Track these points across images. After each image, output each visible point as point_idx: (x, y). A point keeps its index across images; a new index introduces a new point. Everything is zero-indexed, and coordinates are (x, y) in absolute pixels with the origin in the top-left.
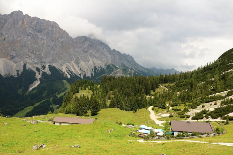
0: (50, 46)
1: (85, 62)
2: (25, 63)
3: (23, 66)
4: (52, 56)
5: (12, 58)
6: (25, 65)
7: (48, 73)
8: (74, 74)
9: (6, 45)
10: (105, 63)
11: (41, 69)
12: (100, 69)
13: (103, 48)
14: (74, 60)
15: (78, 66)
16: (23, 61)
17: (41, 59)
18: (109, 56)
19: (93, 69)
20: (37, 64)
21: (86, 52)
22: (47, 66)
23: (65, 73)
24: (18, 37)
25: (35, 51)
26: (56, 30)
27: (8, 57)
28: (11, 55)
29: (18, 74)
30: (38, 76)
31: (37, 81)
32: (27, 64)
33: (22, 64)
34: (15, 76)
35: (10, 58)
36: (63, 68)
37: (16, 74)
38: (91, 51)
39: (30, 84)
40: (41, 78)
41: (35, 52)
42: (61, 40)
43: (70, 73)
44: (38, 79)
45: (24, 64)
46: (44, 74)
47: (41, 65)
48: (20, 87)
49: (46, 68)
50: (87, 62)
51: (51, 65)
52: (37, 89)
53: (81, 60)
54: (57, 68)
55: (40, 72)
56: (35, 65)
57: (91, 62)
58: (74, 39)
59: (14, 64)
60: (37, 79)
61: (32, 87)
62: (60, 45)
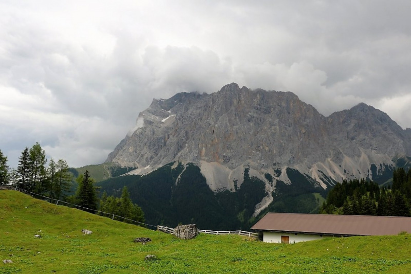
0: (287, 134)
1: (352, 156)
2: (247, 167)
3: (244, 173)
4: (292, 152)
5: (227, 160)
6: (247, 171)
7: (285, 182)
8: (334, 181)
9: (216, 140)
10: (394, 155)
11: (273, 176)
12: (383, 168)
13: (386, 128)
14: (332, 156)
15: (340, 166)
16: (243, 165)
17: (272, 159)
18: (400, 142)
19: (370, 170)
20: (267, 167)
21: (353, 139)
22: (284, 171)
23: (317, 180)
24: (234, 125)
25: (262, 145)
26: (294, 106)
27: (220, 160)
28: (224, 156)
29: (236, 186)
30: (270, 188)
31: (269, 197)
32: (250, 168)
33: (242, 169)
34: (232, 190)
35: (223, 161)
36: (312, 171)
37: (233, 187)
38: (362, 136)
39: (257, 204)
40: (274, 192)
41: (261, 147)
42: (305, 123)
43: (325, 180)
44: (270, 194)
45: (246, 169)
46: (280, 184)
47: (273, 169)
48: (241, 210)
49: (282, 174)
50: (356, 158)
51: (291, 167)
53: (344, 155)
54: (302, 173)
55: (272, 182)
56: (263, 170)
57: (364, 156)
58: (328, 118)
59: (230, 170)
60: (267, 194)
61: (260, 207)
62: (304, 131)
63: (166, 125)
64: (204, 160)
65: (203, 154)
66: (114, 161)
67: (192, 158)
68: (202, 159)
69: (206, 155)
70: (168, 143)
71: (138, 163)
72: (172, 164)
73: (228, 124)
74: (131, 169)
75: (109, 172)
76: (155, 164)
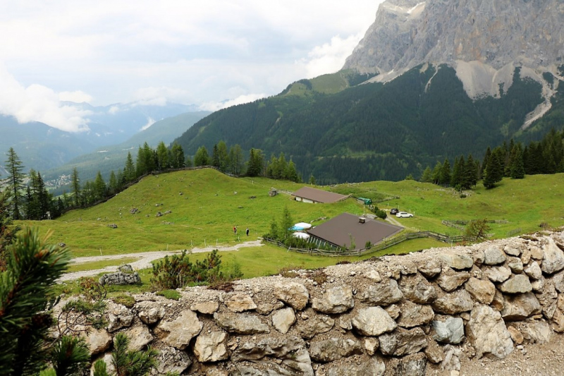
2: (519, 65)
3: (513, 73)
5: (491, 57)
6: (517, 70)
9: (477, 32)
11: (555, 76)
16: (512, 63)
17: (556, 52)
20: (547, 64)
24: (502, 9)
25: (542, 33)
27: (482, 58)
28: (487, 53)
29: (501, 91)
30: (548, 92)
31: (545, 103)
32: (523, 66)
33: (511, 68)
34: (495, 95)
35: (485, 59)
37: (498, 92)
39: (528, 113)
40: (554, 96)
41: (541, 37)
44: (548, 100)
45: (516, 68)
47: (556, 65)
48: (506, 120)
52: (541, 122)
55: (552, 83)
56: (541, 68)
59: (495, 70)
60: (544, 99)
61: (532, 117)
63: (412, 18)
64: (461, 59)
65: (459, 52)
66: (351, 67)
67: (446, 57)
68: (457, 59)
69: (464, 52)
70: (415, 40)
71: (381, 68)
72: (420, 66)
73: (494, 9)
74: (372, 76)
75: (346, 80)
76: (400, 67)
